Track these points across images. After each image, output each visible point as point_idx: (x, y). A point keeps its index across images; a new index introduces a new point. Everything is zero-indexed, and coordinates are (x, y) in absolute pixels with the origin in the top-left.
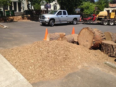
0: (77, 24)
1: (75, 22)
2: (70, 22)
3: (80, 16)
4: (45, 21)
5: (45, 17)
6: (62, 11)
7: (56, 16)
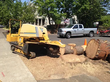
0: (93, 36)
1: (92, 35)
2: (87, 35)
3: (97, 29)
4: (63, 34)
5: (62, 31)
6: (78, 25)
7: (73, 29)
